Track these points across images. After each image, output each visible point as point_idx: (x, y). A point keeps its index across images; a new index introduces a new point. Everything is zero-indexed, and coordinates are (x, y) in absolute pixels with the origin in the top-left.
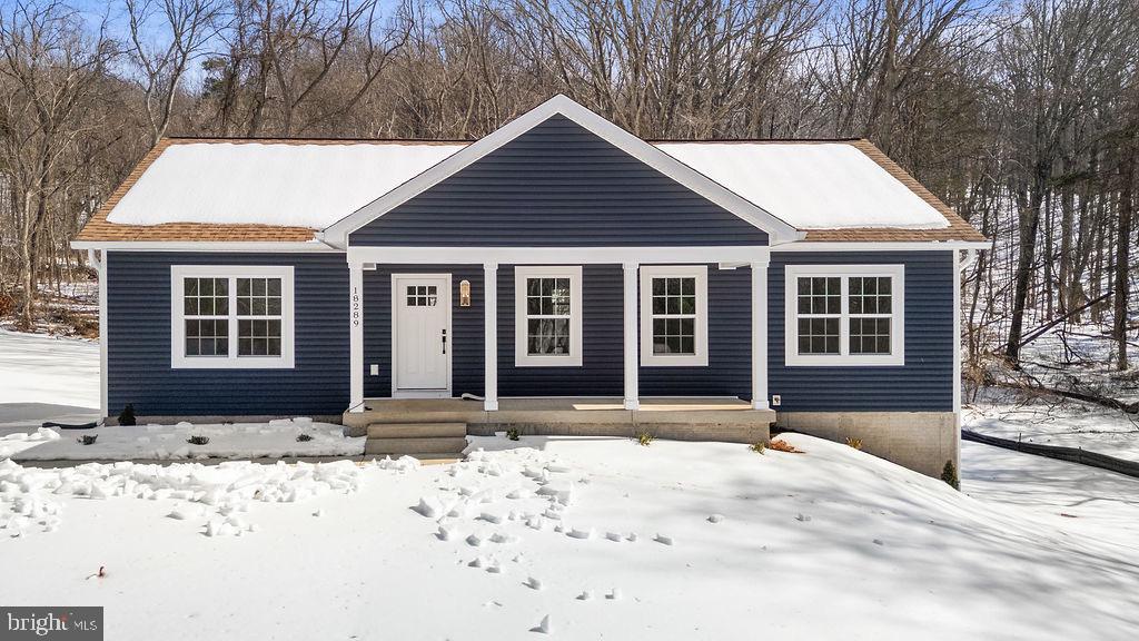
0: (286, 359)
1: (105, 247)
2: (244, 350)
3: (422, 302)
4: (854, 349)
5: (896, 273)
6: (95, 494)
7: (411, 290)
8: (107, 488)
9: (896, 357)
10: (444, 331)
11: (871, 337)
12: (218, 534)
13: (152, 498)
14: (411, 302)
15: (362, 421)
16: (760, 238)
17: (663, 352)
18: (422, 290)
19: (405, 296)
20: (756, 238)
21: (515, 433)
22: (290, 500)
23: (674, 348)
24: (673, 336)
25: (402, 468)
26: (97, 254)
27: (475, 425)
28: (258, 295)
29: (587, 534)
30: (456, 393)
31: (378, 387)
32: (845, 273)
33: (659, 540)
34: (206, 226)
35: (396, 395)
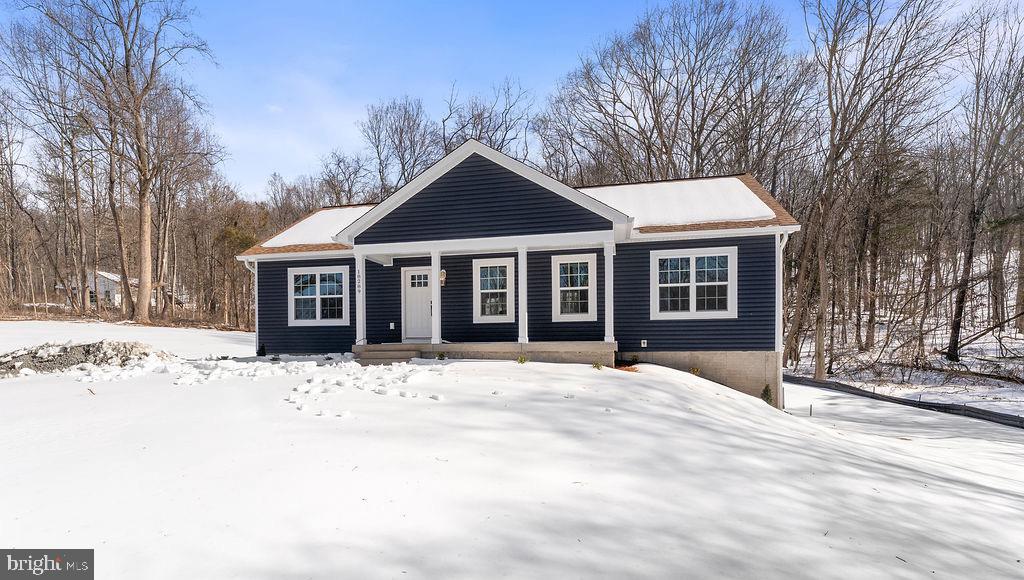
0: (345, 320)
2: (325, 316)
3: (420, 284)
4: (700, 308)
5: (731, 253)
7: (414, 277)
9: (732, 312)
10: (431, 302)
14: (413, 285)
16: (606, 225)
17: (567, 312)
18: (420, 277)
19: (409, 281)
20: (605, 225)
21: (442, 355)
23: (574, 310)
24: (575, 303)
29: (386, 392)
32: (693, 254)
34: (304, 246)
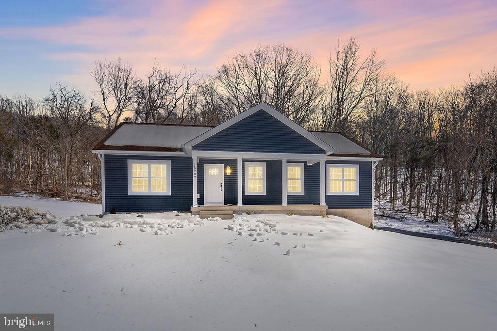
0: (168, 192)
1: (103, 152)
3: (214, 174)
6: (109, 226)
8: (114, 224)
9: (357, 192)
10: (221, 184)
11: (350, 187)
12: (160, 234)
13: (131, 227)
15: (197, 210)
16: (323, 152)
21: (249, 213)
22: (182, 227)
23: (294, 190)
24: (294, 186)
25: (216, 220)
26: (101, 155)
27: (235, 211)
28: (158, 170)
29: (287, 233)
30: (226, 204)
31: (201, 202)
33: (309, 235)
35: (205, 205)
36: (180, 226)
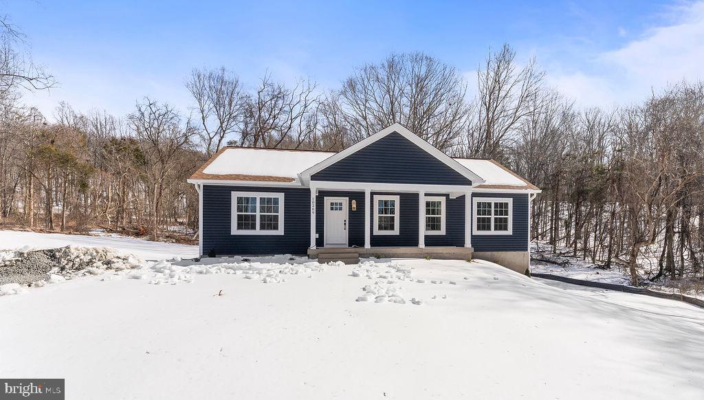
0: (280, 231)
1: (202, 182)
2: (262, 227)
3: (336, 209)
4: (496, 229)
5: (510, 201)
6: (207, 272)
7: (332, 204)
9: (509, 232)
10: (345, 221)
11: (501, 225)
12: (270, 282)
13: (235, 273)
14: (332, 209)
15: (315, 253)
16: (468, 183)
17: (429, 230)
18: (336, 204)
19: (330, 206)
21: (378, 257)
22: (296, 274)
23: (433, 228)
24: (433, 224)
25: (338, 265)
26: (199, 186)
27: (361, 254)
28: (269, 204)
30: (350, 245)
31: (320, 242)
32: (493, 201)
33: (451, 283)
34: (247, 176)
35: (325, 246)
36: (294, 272)
